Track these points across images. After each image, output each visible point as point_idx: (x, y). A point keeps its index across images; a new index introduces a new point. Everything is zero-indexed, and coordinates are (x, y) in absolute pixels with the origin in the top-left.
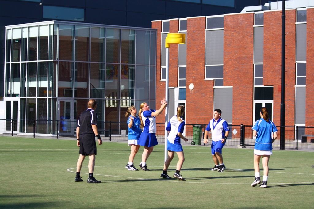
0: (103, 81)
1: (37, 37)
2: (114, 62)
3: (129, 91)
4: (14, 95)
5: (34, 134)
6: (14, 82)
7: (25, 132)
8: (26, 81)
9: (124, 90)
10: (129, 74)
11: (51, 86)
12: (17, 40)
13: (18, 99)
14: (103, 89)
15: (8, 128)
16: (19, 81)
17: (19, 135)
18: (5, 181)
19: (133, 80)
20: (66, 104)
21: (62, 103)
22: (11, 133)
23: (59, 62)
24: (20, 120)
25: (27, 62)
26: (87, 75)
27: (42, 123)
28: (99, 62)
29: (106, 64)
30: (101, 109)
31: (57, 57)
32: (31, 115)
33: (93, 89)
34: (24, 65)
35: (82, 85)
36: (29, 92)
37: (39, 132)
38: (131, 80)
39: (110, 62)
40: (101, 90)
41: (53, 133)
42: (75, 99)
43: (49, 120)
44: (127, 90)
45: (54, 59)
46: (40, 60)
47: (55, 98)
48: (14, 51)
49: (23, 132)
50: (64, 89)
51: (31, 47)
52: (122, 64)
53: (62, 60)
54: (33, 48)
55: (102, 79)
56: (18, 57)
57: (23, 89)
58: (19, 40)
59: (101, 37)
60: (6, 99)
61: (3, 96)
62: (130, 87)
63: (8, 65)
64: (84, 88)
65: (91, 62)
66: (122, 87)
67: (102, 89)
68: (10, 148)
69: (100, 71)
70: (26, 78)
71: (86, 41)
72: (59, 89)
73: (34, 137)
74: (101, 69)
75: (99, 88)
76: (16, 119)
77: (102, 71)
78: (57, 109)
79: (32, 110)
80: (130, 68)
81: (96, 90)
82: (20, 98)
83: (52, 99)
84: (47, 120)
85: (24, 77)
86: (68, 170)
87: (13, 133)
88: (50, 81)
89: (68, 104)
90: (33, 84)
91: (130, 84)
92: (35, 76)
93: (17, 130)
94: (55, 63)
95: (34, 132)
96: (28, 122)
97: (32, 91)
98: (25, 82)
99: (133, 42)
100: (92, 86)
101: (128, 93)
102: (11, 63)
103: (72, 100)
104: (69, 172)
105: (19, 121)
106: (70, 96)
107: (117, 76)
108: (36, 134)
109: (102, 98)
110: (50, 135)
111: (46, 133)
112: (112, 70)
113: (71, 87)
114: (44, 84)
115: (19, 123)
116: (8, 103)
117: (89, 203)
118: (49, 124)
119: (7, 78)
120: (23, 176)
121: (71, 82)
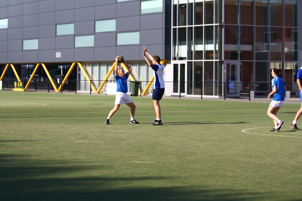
0: (268, 44)
1: (203, 2)
2: (278, 26)
3: (293, 53)
4: (181, 59)
5: (202, 96)
6: (181, 46)
7: (192, 94)
8: (192, 44)
9: (287, 52)
10: (293, 37)
11: (217, 49)
12: (183, 5)
13: (185, 62)
14: (268, 51)
15: (175, 90)
16: (186, 45)
17: (186, 97)
18: (183, 143)
19: (297, 43)
20: (232, 67)
21: (228, 65)
22: (179, 95)
23: (225, 26)
24: (187, 82)
25: (193, 26)
26: (252, 38)
27: (209, 85)
28: (263, 25)
29: (271, 27)
30: (266, 71)
31: (223, 21)
32: (198, 77)
33: (258, 52)
34: (190, 29)
35: (247, 48)
36: (196, 55)
37: (206, 94)
38: (294, 43)
39: (274, 26)
40: (266, 53)
41: (220, 95)
42: (241, 62)
43: (216, 82)
44: (290, 52)
45: (220, 23)
46: (206, 24)
47: (221, 60)
48: (180, 15)
49: (191, 94)
50: (229, 52)
51: (197, 11)
52: (286, 27)
53: (227, 23)
54: (199, 13)
55: (266, 42)
56: (184, 22)
57: (190, 52)
58: (185, 5)
59: (265, 1)
60: (173, 62)
61: (171, 60)
62: (293, 49)
63: (175, 30)
64: (249, 51)
65: (256, 26)
66: (286, 50)
67: (266, 51)
68: (181, 109)
69: (264, 34)
70: (192, 42)
71: (250, 5)
72: (225, 52)
73: (202, 99)
74: (264, 32)
75: (263, 50)
76: (184, 82)
77: (266, 34)
78: (224, 71)
79: (198, 72)
80: (293, 31)
81: (261, 52)
82: (187, 61)
83: (219, 61)
84: (214, 82)
85: (191, 41)
86: (243, 131)
87: (181, 95)
88: (217, 45)
89: (234, 67)
90: (200, 48)
91: (293, 46)
92: (201, 40)
93: (184, 92)
94: (221, 26)
95: (202, 94)
96: (195, 84)
97: (199, 54)
98: (192, 46)
99: (296, 6)
100: (257, 48)
101: (292, 55)
102: (177, 27)
103: (238, 63)
104: (245, 132)
105: (186, 84)
106: (236, 59)
107: (281, 39)
108: (204, 96)
109: (266, 60)
110: (217, 97)
111: (213, 95)
112: (275, 33)
113: (236, 50)
114: (211, 47)
115: (187, 86)
116: (176, 66)
117: (272, 164)
118: (216, 86)
119: (174, 42)
120: (200, 137)
121: (236, 45)
